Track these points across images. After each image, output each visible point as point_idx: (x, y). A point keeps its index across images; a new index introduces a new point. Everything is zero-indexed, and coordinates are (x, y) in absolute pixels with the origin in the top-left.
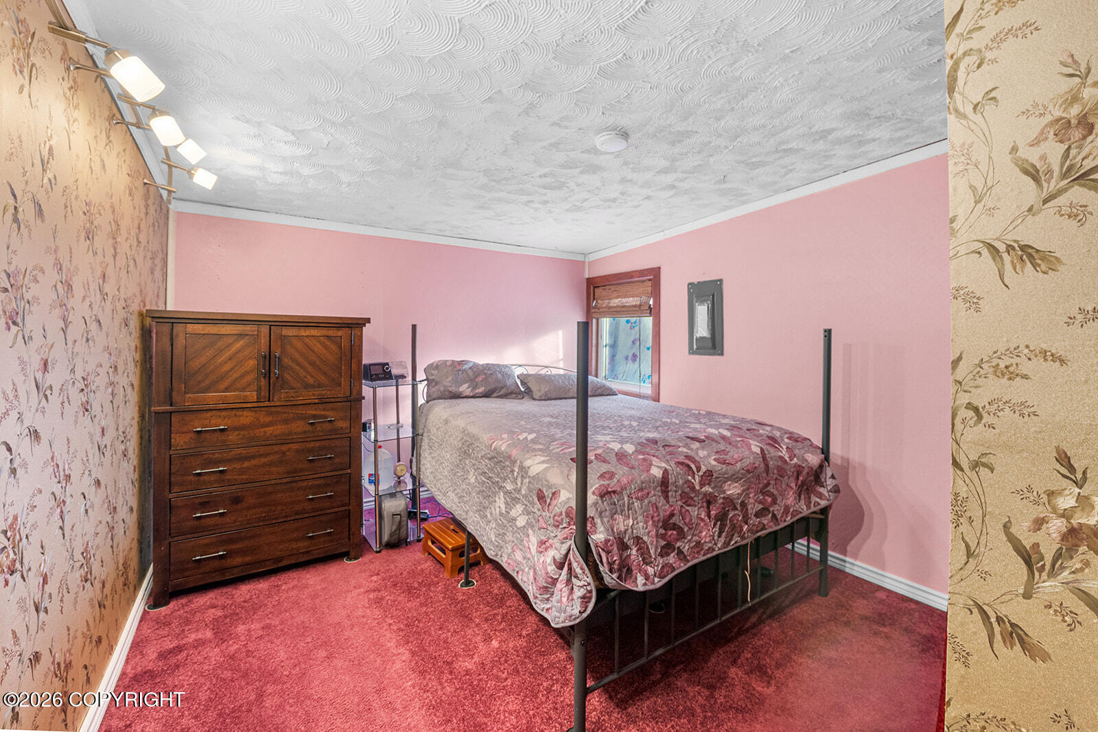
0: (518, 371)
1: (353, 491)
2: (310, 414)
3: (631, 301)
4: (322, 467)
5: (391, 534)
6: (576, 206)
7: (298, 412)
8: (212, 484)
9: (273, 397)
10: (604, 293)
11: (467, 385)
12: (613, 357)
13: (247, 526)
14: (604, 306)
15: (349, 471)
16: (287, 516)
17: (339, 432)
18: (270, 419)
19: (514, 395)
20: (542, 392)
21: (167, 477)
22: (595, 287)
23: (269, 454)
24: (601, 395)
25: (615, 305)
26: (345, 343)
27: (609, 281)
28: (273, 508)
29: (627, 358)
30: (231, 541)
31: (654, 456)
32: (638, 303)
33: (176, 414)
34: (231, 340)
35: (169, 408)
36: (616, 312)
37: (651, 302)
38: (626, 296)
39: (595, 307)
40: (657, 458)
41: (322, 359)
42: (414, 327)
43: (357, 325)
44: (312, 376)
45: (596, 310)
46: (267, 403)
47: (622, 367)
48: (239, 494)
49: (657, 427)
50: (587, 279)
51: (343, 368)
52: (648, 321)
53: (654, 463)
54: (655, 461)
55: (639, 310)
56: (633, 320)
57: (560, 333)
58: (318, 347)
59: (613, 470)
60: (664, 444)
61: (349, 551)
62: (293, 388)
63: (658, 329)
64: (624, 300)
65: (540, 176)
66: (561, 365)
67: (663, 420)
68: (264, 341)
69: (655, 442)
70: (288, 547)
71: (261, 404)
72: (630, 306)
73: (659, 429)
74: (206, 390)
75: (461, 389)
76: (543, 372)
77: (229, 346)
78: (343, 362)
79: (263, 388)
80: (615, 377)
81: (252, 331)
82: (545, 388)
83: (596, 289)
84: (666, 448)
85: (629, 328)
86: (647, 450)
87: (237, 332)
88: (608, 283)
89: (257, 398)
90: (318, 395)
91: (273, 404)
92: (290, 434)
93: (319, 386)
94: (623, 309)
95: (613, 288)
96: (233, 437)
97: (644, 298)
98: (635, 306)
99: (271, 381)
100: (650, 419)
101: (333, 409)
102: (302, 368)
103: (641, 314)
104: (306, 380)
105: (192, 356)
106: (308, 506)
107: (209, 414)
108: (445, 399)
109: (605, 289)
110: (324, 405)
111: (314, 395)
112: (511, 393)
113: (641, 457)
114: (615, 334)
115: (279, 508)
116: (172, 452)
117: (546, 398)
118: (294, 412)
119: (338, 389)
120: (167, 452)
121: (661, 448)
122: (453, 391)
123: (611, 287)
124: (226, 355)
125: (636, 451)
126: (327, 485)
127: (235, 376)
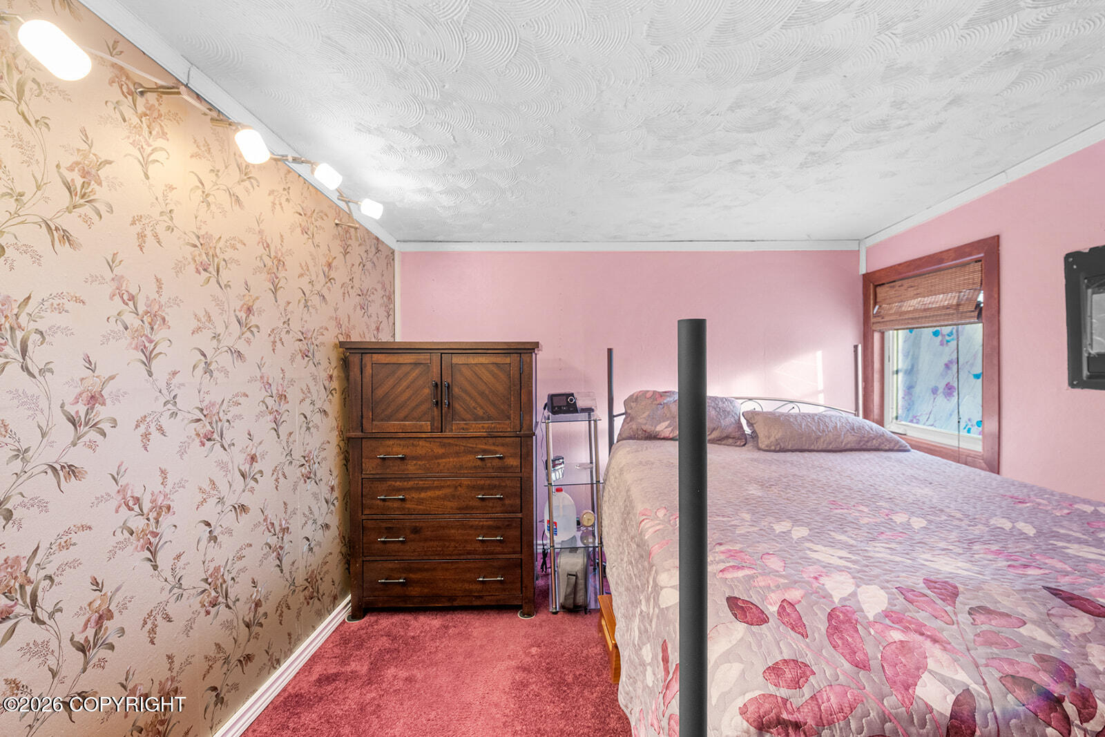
0: (748, 407)
1: (524, 538)
2: (481, 449)
3: (941, 300)
4: (492, 508)
5: (565, 596)
6: (814, 154)
7: (469, 445)
8: (395, 511)
9: (445, 428)
10: (892, 292)
11: (667, 423)
12: (910, 389)
13: (425, 558)
14: (892, 311)
15: (520, 515)
16: (460, 555)
17: (510, 470)
18: (443, 451)
19: (730, 441)
20: (772, 439)
21: (360, 498)
22: (876, 287)
23: (443, 487)
24: (877, 450)
25: (912, 309)
26: (514, 371)
27: (900, 274)
28: (447, 544)
29: (935, 391)
30: (410, 570)
31: (935, 641)
32: (955, 302)
33: (365, 440)
34: (408, 368)
35: (359, 434)
36: (912, 319)
37: (981, 298)
38: (931, 293)
39: (877, 315)
40: (945, 649)
41: (491, 389)
42: (610, 351)
43: (527, 350)
44: (482, 408)
45: (879, 319)
46: (439, 434)
47: (924, 406)
48: (417, 524)
49: (971, 542)
50: (864, 275)
51: (512, 399)
52: (975, 332)
53: (931, 664)
54: (936, 659)
55: (956, 313)
56: (946, 330)
57: (819, 354)
58: (486, 376)
59: (809, 659)
60: (975, 604)
61: (522, 605)
62: (464, 420)
63: (995, 343)
64: (927, 300)
65: (731, 109)
66: (821, 399)
67: (992, 522)
68: (435, 370)
69: (950, 592)
70: (461, 587)
71: (435, 435)
72: (939, 308)
73: (976, 547)
74: (389, 418)
75: (659, 428)
76: (785, 409)
77: (407, 374)
78: (512, 393)
79: (436, 418)
80: (914, 419)
81: (425, 359)
82: (777, 434)
83: (879, 290)
84: (980, 618)
85: (938, 343)
86: (922, 616)
87: (412, 361)
88: (897, 277)
89: (431, 428)
90: (488, 428)
91: (444, 435)
92: (461, 467)
93: (489, 418)
94: (925, 314)
95: (906, 283)
96: (411, 467)
97: (966, 294)
98: (947, 308)
99: (443, 411)
100: (959, 515)
101: (503, 445)
102: (472, 398)
103: (961, 319)
104: (475, 411)
105: (378, 385)
106: (480, 548)
107: (391, 442)
108: (638, 439)
109: (893, 287)
110: (494, 439)
111: (483, 427)
112: (727, 437)
113: (897, 636)
114: (913, 355)
115: (453, 544)
116: (363, 476)
117: (778, 449)
118: (464, 444)
119: (508, 422)
120: (360, 475)
121: (964, 618)
122: (648, 431)
123: (904, 282)
124: (405, 384)
125: (887, 614)
126: (498, 528)
127: (413, 404)
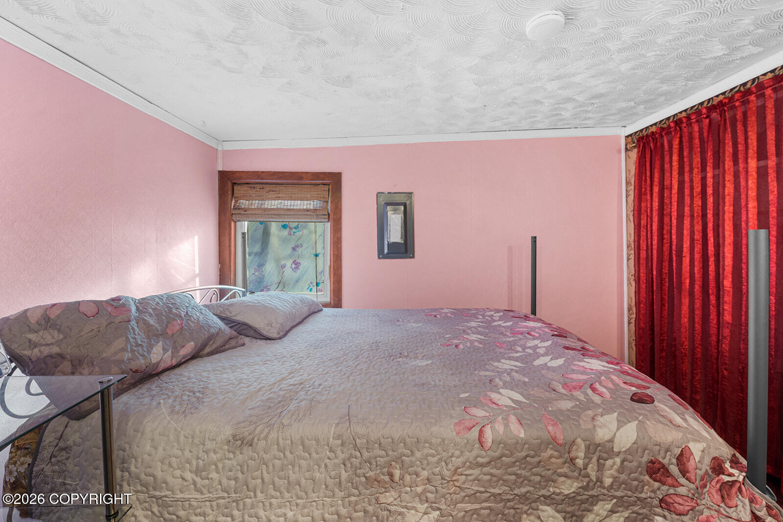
3: (299, 204)
10: (250, 192)
12: (260, 267)
22: (234, 183)
27: (262, 179)
32: (311, 207)
36: (276, 214)
37: (329, 208)
39: (235, 207)
45: (237, 211)
50: (220, 172)
55: (311, 214)
57: (197, 239)
63: (339, 235)
66: (197, 283)
72: (300, 210)
80: (265, 289)
83: (237, 187)
94: (288, 213)
95: (268, 187)
97: (318, 203)
98: (307, 210)
103: (317, 219)
109: (254, 188)
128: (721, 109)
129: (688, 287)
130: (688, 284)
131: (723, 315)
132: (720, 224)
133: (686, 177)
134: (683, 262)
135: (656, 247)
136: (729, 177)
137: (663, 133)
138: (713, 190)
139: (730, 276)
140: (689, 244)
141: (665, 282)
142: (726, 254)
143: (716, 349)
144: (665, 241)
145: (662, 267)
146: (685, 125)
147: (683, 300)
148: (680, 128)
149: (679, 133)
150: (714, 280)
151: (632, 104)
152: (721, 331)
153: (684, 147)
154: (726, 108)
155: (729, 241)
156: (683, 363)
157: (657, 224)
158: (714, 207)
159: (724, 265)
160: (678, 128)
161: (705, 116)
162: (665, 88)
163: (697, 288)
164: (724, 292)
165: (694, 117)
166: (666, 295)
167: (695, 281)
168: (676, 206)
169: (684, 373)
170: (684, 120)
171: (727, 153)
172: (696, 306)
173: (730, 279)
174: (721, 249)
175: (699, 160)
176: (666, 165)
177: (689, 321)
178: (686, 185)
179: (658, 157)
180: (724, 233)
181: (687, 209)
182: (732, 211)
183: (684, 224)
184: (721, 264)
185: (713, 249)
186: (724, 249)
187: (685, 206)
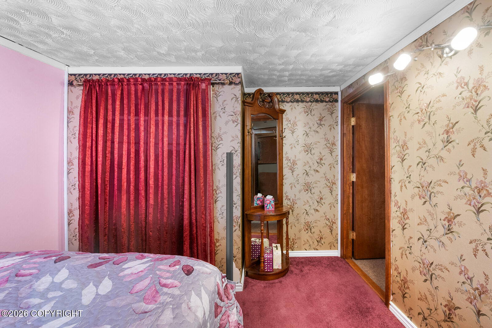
128: (150, 83)
129: (126, 188)
130: (125, 186)
131: (149, 201)
132: (148, 149)
133: (125, 117)
134: (123, 172)
135: (101, 162)
136: (153, 123)
137: (108, 84)
138: (144, 128)
139: (153, 178)
140: (126, 160)
141: (107, 187)
142: (151, 166)
143: (144, 222)
144: (107, 158)
145: (105, 177)
146: (126, 84)
147: (122, 197)
148: (122, 85)
149: (121, 87)
150: (144, 181)
151: (92, 52)
152: (148, 211)
153: (124, 98)
154: (153, 84)
155: (152, 158)
156: (123, 238)
157: (102, 146)
158: (144, 138)
159: (150, 172)
160: (120, 84)
161: (140, 83)
162: (122, 53)
163: (132, 187)
164: (149, 188)
165: (133, 81)
166: (107, 196)
167: (130, 184)
168: (118, 135)
169: (124, 244)
170: (125, 80)
171: (152, 109)
172: (131, 199)
173: (153, 180)
174: (148, 163)
175: (134, 108)
176: (109, 106)
177: (126, 210)
178: (125, 122)
179: (103, 99)
180: (150, 153)
181: (125, 138)
182: (154, 142)
183: (123, 147)
184: (148, 172)
185: (143, 163)
186: (150, 163)
187: (124, 136)
